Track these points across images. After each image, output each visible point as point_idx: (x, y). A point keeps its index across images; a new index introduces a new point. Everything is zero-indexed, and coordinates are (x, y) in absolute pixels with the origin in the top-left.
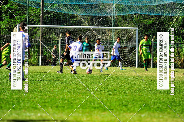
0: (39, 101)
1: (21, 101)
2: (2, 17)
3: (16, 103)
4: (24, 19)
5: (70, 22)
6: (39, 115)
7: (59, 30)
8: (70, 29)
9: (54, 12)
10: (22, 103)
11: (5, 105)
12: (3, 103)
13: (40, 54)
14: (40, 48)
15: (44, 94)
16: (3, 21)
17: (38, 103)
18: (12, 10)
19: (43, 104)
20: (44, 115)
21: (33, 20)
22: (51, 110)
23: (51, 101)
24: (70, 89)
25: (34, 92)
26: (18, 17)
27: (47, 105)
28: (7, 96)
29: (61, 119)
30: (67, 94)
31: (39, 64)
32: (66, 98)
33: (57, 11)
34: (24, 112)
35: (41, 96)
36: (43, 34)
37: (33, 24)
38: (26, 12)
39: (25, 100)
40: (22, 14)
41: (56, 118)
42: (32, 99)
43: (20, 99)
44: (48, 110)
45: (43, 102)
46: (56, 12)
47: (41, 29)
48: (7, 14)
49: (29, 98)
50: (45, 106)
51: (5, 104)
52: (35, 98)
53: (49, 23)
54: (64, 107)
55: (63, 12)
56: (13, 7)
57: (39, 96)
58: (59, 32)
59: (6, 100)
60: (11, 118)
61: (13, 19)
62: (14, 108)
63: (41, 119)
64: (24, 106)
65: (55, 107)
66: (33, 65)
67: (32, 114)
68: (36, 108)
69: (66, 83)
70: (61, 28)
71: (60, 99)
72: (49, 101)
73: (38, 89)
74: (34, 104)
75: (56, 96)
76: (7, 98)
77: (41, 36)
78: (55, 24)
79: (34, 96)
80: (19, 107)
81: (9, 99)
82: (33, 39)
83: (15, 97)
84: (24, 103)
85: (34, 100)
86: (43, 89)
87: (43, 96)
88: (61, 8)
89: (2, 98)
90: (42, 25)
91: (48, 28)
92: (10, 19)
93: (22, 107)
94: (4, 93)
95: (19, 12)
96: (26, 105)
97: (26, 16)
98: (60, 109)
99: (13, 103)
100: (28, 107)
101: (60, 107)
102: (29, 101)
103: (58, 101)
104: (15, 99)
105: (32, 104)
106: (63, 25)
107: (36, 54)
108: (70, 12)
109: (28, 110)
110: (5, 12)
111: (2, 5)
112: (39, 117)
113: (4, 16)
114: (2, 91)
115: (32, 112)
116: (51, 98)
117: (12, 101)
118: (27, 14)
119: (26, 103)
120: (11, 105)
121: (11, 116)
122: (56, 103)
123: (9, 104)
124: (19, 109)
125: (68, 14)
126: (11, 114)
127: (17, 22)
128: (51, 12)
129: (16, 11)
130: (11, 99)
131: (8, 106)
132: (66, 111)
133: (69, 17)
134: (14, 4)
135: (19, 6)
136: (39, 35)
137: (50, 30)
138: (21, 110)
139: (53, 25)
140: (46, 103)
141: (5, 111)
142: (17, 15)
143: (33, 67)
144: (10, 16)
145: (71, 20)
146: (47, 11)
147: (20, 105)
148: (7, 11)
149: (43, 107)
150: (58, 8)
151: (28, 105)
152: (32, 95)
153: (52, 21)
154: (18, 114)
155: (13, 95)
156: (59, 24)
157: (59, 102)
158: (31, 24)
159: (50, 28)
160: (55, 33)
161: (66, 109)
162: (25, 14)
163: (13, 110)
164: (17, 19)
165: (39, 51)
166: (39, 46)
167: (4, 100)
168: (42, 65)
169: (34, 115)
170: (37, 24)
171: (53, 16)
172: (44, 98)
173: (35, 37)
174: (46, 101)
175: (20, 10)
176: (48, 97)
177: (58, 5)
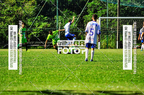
0: (117, 76)
1: (103, 76)
2: (88, 12)
3: (99, 78)
4: (105, 13)
5: (141, 14)
6: (118, 87)
7: (132, 20)
8: (141, 19)
9: (129, 7)
10: (104, 78)
11: (91, 80)
12: (90, 78)
13: (117, 40)
14: (117, 35)
15: (121, 71)
16: (88, 15)
17: (116, 78)
18: (95, 6)
19: (121, 79)
20: (122, 87)
21: (111, 13)
22: (127, 83)
23: (127, 76)
24: (142, 67)
25: (113, 69)
26: (100, 11)
27: (124, 79)
28: (92, 72)
29: (135, 91)
30: (139, 71)
31: (116, 48)
32: (138, 74)
33: (130, 5)
34: (106, 85)
35: (119, 72)
36: (119, 24)
37: (111, 17)
38: (106, 7)
39: (106, 75)
40: (103, 9)
41: (131, 90)
42: (112, 75)
43: (102, 75)
44: (124, 83)
45: (120, 77)
46: (130, 7)
47: (118, 20)
48: (91, 9)
49: (110, 74)
50: (122, 80)
51: (91, 78)
52: (114, 74)
53: (124, 15)
54: (137, 81)
55: (136, 6)
56: (96, 4)
57: (117, 73)
58: (132, 22)
59: (91, 75)
60: (96, 89)
61: (96, 13)
62: (98, 82)
63: (119, 90)
64: (106, 80)
65: (130, 81)
66: (112, 48)
67: (113, 86)
68: (115, 82)
69: (138, 62)
70: (133, 19)
71: (133, 75)
72: (125, 76)
73: (116, 67)
74: (114, 79)
75: (131, 72)
76: (92, 74)
77: (118, 25)
78: (129, 15)
79: (113, 72)
80: (102, 81)
81: (94, 75)
82: (111, 28)
83: (98, 73)
84: (105, 78)
85: (113, 75)
86: (120, 67)
87: (120, 72)
88: (134, 3)
89: (89, 74)
90: (118, 17)
91: (123, 19)
92: (94, 13)
93: (104, 81)
94: (90, 70)
95: (101, 7)
96: (107, 80)
97: (106, 10)
98: (134, 82)
99: (97, 78)
100: (109, 81)
101: (134, 81)
102: (109, 76)
103: (132, 76)
104: (99, 75)
105: (112, 78)
106: (136, 17)
107: (114, 40)
108: (141, 6)
109: (109, 83)
110: (90, 8)
111: (88, 2)
112: (118, 89)
113: (89, 11)
114: (89, 68)
115: (113, 85)
116: (127, 74)
117: (97, 76)
118: (107, 9)
119: (107, 78)
120: (96, 79)
121: (96, 88)
122: (130, 78)
123: (94, 79)
124: (102, 83)
125: (139, 8)
126: (96, 86)
127: (100, 15)
128: (126, 7)
129: (98, 7)
130: (95, 75)
131: (93, 80)
132: (139, 84)
133: (140, 10)
134: (97, 2)
135: (101, 3)
136: (116, 25)
137: (125, 21)
138: (104, 83)
139: (127, 17)
140: (123, 78)
141: (91, 84)
142: (99, 10)
143: (112, 50)
144: (94, 11)
145: (142, 13)
146: (122, 6)
147: (103, 79)
148: (91, 7)
149: (120, 81)
150: (132, 4)
151: (109, 79)
152: (112, 72)
153: (126, 14)
154: (101, 86)
155: (97, 72)
156: (132, 16)
157: (134, 77)
158: (110, 17)
159: (125, 19)
160: (129, 23)
161: (139, 83)
162: (106, 9)
163: (97, 83)
164: (99, 13)
165: (116, 37)
166: (116, 33)
167: (90, 75)
168: (119, 48)
169: (114, 87)
170: (115, 17)
171: (127, 9)
172: (121, 74)
173: (113, 27)
174: (123, 76)
175: (102, 6)
176: (124, 73)
177: (132, 1)
